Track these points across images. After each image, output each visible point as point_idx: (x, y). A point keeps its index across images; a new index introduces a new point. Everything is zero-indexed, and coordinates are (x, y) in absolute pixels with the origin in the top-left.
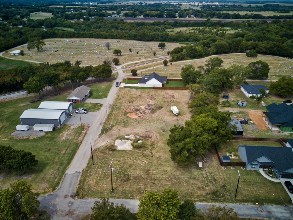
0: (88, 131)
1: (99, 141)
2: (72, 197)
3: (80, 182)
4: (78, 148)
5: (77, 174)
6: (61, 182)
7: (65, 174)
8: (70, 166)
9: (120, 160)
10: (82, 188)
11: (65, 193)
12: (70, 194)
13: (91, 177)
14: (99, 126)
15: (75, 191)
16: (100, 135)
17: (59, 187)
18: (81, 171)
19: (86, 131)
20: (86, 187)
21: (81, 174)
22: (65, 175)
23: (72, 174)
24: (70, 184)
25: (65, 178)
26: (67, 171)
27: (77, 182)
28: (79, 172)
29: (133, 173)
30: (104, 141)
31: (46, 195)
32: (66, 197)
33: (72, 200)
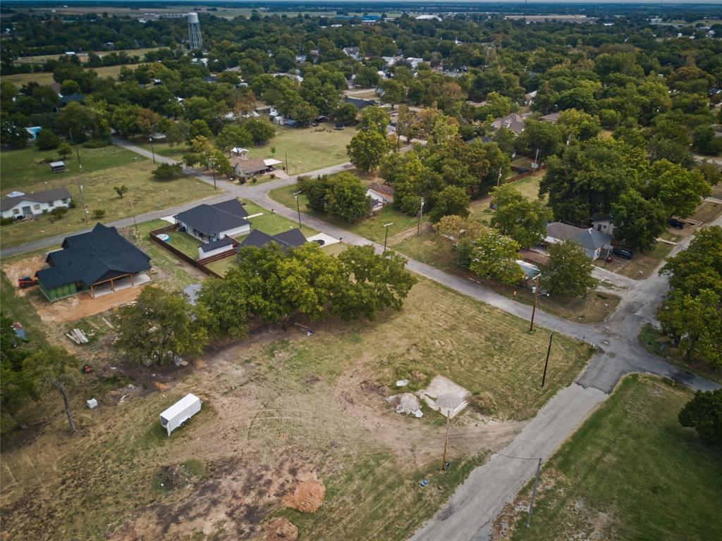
0: (511, 501)
1: (496, 439)
2: (602, 351)
3: (581, 368)
4: (564, 446)
5: (583, 382)
6: (620, 383)
7: (611, 395)
8: (597, 408)
9: (483, 368)
10: (580, 357)
11: (613, 361)
12: (605, 355)
13: (557, 366)
14: (462, 503)
15: (594, 356)
16: (480, 461)
17: (624, 377)
18: (574, 385)
19: (517, 509)
20: (573, 356)
21: (577, 379)
22: (610, 392)
23: (594, 387)
24: (601, 370)
25: (612, 387)
26: (605, 400)
27: (589, 368)
28: (579, 384)
29: (478, 338)
30: (483, 432)
31: (649, 374)
32: (612, 355)
33: (603, 347)
